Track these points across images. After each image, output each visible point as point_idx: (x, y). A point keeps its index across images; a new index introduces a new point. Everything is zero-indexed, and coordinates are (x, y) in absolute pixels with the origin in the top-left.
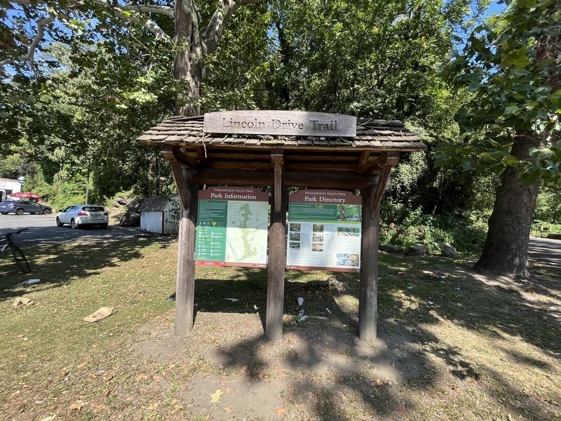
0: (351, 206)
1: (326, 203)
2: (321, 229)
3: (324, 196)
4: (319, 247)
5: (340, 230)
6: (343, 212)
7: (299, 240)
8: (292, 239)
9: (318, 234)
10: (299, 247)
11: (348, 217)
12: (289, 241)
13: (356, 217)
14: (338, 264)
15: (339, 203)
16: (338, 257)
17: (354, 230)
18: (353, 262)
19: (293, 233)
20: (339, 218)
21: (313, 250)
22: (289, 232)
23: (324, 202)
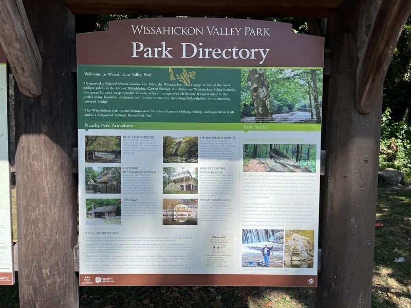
0: (288, 72)
1: (204, 62)
2: (191, 153)
3: (195, 39)
4: (183, 212)
5: (252, 152)
6: (262, 92)
7: (118, 191)
8: (95, 189)
9: (181, 169)
10: (118, 212)
11: (279, 110)
12: (83, 195)
13: (303, 109)
14: (248, 263)
15: (248, 62)
16: (245, 239)
17: (299, 153)
18: (295, 254)
19: (97, 167)
20: (247, 113)
21: (166, 222)
22: (83, 164)
23: (196, 61)
